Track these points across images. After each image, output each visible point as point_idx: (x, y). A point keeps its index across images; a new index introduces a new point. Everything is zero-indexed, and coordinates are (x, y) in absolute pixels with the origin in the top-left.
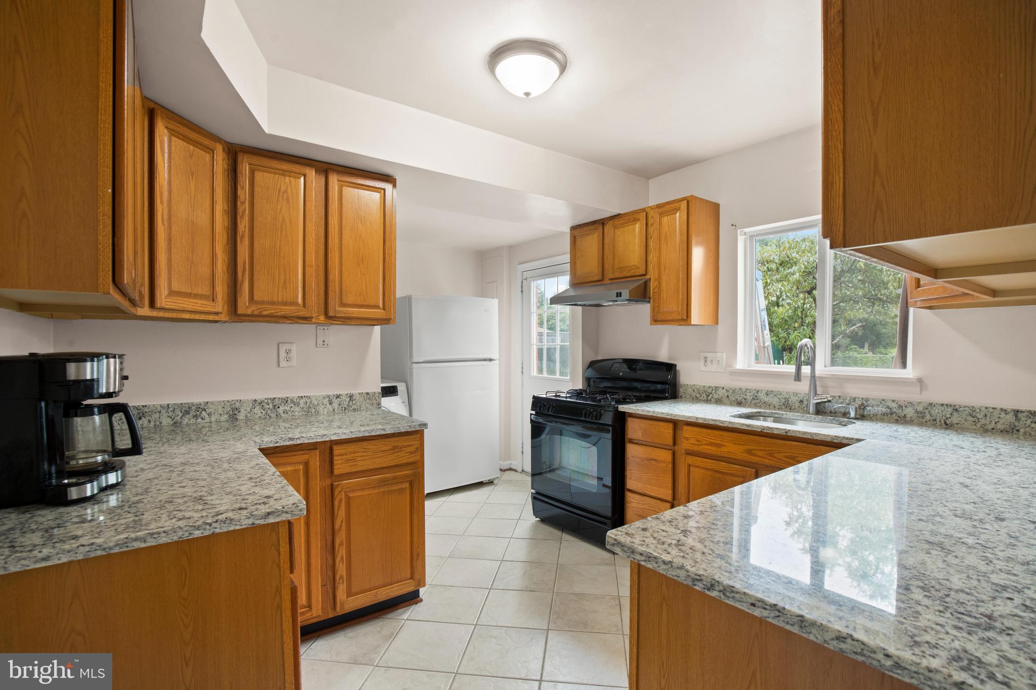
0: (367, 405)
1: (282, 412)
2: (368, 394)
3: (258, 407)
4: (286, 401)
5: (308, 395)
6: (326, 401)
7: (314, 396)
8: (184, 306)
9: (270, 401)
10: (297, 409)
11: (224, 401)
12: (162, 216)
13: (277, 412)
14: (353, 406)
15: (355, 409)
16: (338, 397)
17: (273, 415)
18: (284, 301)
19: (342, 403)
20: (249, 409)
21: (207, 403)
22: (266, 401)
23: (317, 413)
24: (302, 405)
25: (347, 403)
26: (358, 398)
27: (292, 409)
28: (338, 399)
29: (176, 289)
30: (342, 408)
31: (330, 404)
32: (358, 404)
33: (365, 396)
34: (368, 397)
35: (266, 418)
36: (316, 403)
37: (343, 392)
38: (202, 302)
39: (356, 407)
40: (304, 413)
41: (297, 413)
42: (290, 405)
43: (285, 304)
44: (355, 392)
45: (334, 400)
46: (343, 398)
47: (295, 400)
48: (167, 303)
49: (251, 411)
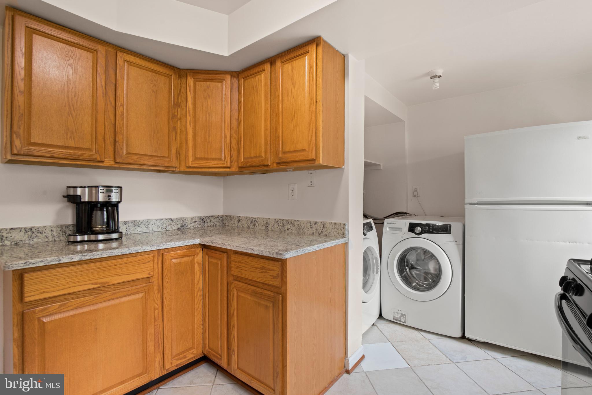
0: (335, 233)
1: (287, 229)
2: (335, 224)
3: (276, 224)
4: (288, 222)
5: (298, 219)
6: (309, 226)
7: (302, 221)
8: (203, 164)
9: (281, 221)
10: (294, 228)
11: (263, 218)
12: (190, 122)
13: (284, 228)
14: (325, 232)
15: (326, 235)
16: (316, 224)
17: (283, 230)
18: (256, 156)
19: (318, 228)
20: (273, 224)
21: (258, 218)
22: (280, 221)
23: (304, 232)
24: (296, 226)
25: (321, 229)
26: (328, 227)
27: (291, 228)
28: (316, 225)
29: (198, 157)
30: (318, 232)
31: (311, 228)
32: (329, 231)
33: (334, 225)
34: (336, 226)
35: (279, 231)
36: (303, 226)
37: (319, 220)
38: (215, 162)
39: (327, 234)
40: (297, 232)
41: (293, 231)
42: (290, 225)
43: (256, 157)
44: (327, 221)
45: (313, 226)
46: (319, 224)
47: (293, 222)
48: (192, 164)
49: (273, 225)
